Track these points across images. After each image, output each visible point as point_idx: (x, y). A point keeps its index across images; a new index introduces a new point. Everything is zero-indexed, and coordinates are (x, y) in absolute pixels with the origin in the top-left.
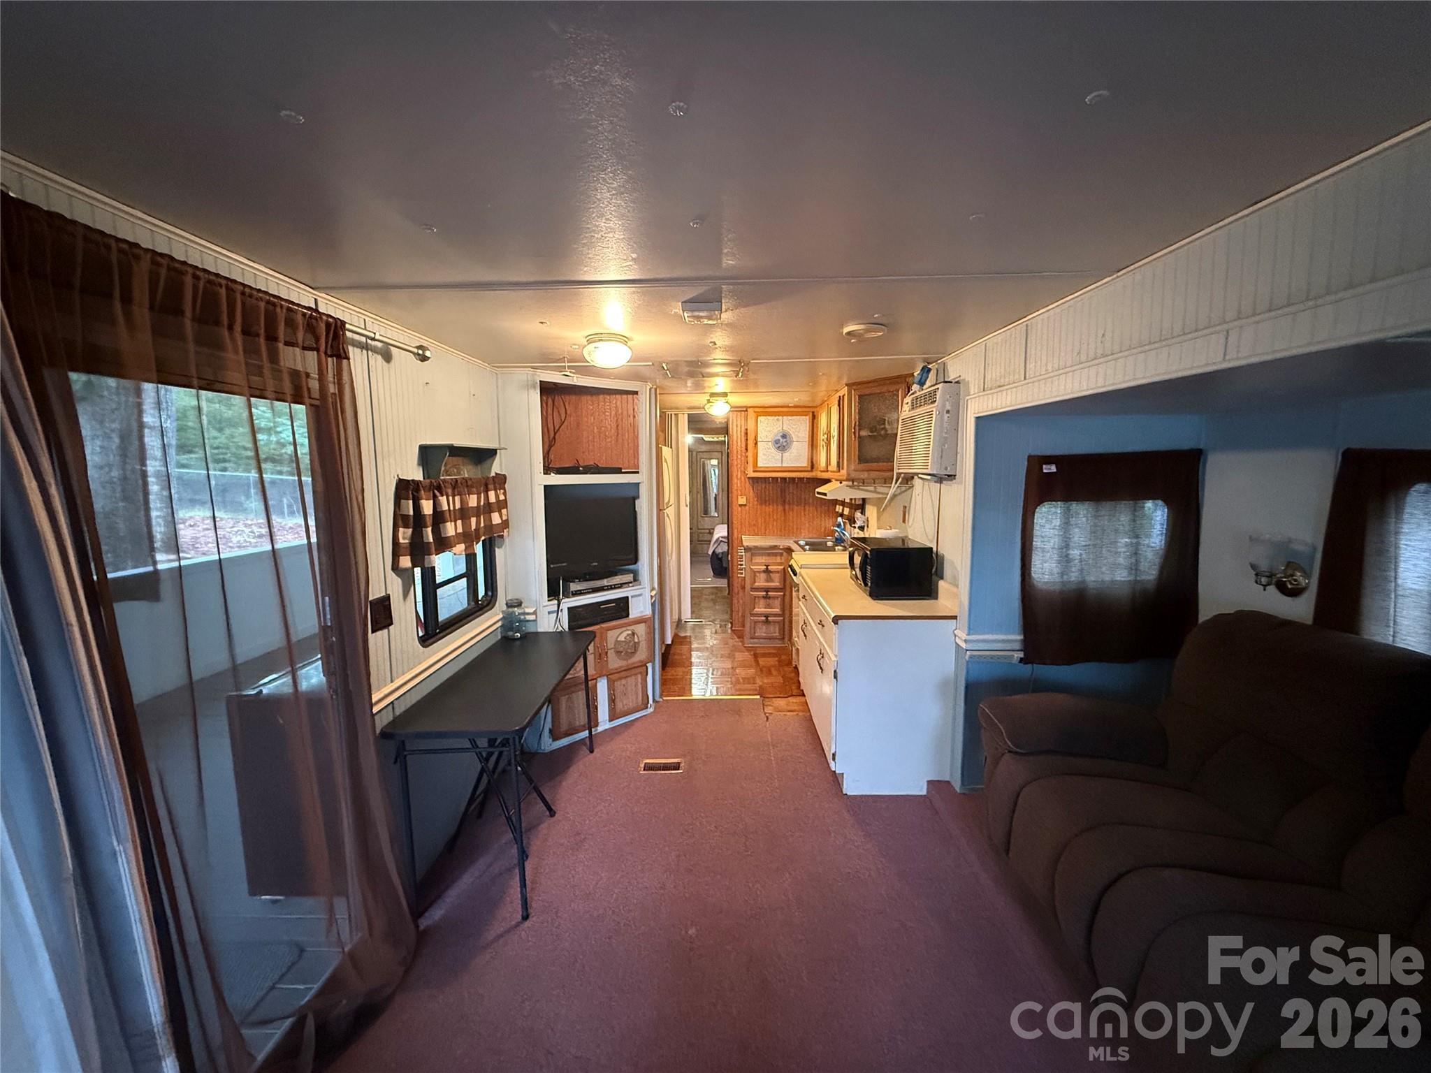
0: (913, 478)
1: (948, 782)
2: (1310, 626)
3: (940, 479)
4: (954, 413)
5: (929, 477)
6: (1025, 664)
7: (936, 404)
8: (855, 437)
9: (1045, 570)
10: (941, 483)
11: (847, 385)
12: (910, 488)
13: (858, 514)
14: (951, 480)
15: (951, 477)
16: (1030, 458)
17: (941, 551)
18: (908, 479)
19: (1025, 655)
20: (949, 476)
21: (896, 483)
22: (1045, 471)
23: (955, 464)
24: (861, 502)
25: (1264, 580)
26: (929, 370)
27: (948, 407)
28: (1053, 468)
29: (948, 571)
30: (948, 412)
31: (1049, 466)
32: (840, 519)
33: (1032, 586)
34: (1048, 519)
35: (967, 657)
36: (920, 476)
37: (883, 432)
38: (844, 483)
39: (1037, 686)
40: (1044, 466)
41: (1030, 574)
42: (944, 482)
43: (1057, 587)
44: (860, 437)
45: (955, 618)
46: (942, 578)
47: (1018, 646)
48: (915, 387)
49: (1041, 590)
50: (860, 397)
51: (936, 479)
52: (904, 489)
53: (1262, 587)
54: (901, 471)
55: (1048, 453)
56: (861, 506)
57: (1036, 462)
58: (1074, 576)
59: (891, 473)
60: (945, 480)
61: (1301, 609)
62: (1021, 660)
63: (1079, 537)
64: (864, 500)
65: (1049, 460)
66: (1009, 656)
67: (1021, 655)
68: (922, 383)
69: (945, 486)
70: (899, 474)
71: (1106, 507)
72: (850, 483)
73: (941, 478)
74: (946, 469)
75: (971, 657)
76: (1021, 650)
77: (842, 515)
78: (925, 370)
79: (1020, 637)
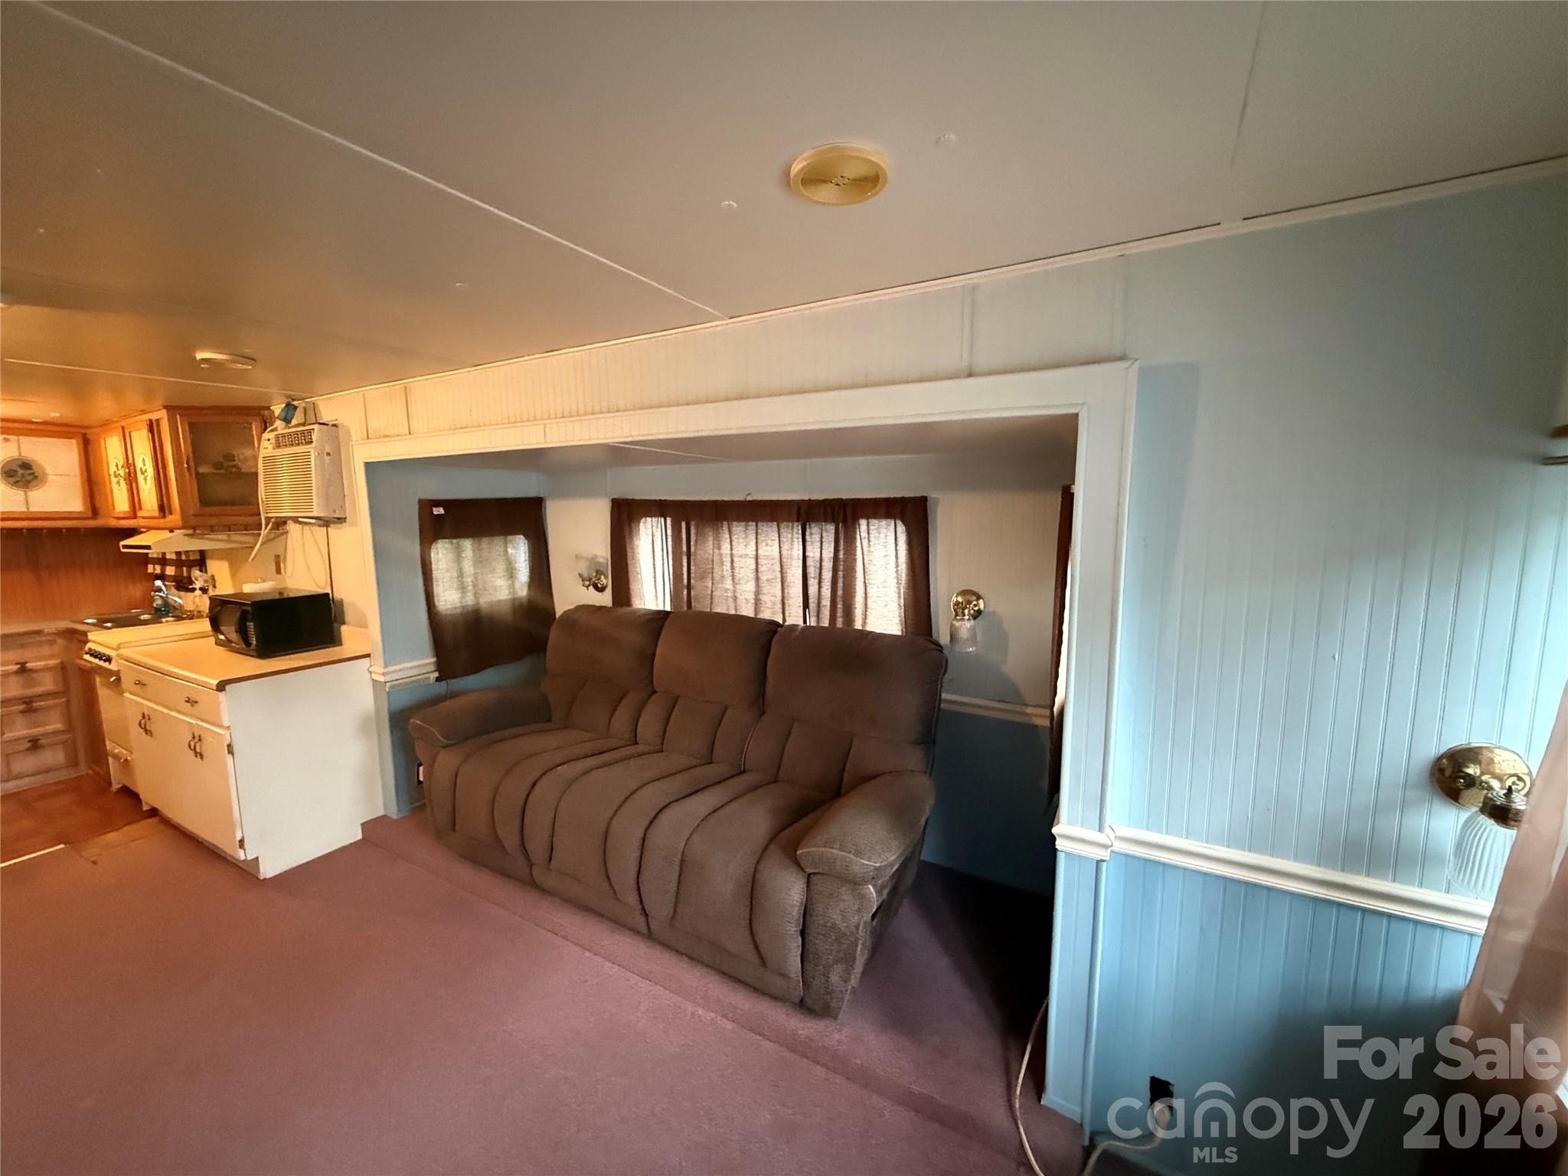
0: (285, 523)
1: (384, 816)
2: (610, 608)
3: (325, 522)
4: (335, 457)
5: (313, 521)
6: (440, 681)
7: (313, 445)
8: (190, 474)
9: (449, 598)
10: (327, 526)
11: (166, 407)
12: (283, 534)
13: (196, 573)
14: (341, 523)
15: (341, 520)
16: (421, 502)
17: (337, 595)
18: (280, 524)
19: (439, 673)
20: (339, 519)
21: (266, 529)
22: (435, 513)
23: (343, 507)
24: (198, 557)
25: (587, 583)
26: (296, 408)
27: (328, 449)
28: (441, 511)
29: (349, 614)
30: (328, 454)
31: (438, 509)
32: (158, 583)
33: (437, 613)
34: (442, 554)
35: (387, 690)
36: (300, 519)
37: (234, 470)
38: (177, 532)
39: (451, 695)
40: (434, 509)
41: (434, 606)
42: (332, 526)
43: (459, 611)
44: (198, 474)
45: (368, 656)
46: (344, 623)
47: (432, 668)
48: (279, 424)
49: (446, 615)
50: (191, 425)
51: (320, 522)
52: (273, 535)
53: (585, 588)
54: (270, 515)
55: (435, 497)
56: (201, 561)
57: (426, 505)
58: (470, 600)
59: (258, 517)
60: (334, 523)
61: (605, 599)
62: (438, 680)
63: (468, 567)
64: (202, 553)
65: (437, 503)
66: (426, 678)
67: (436, 674)
68: (287, 420)
69: (333, 530)
70: (268, 519)
71: (485, 541)
72: (190, 532)
73: (327, 521)
74: (335, 511)
75: (392, 687)
76: (436, 671)
77: (162, 577)
78: (290, 408)
79: (433, 660)
